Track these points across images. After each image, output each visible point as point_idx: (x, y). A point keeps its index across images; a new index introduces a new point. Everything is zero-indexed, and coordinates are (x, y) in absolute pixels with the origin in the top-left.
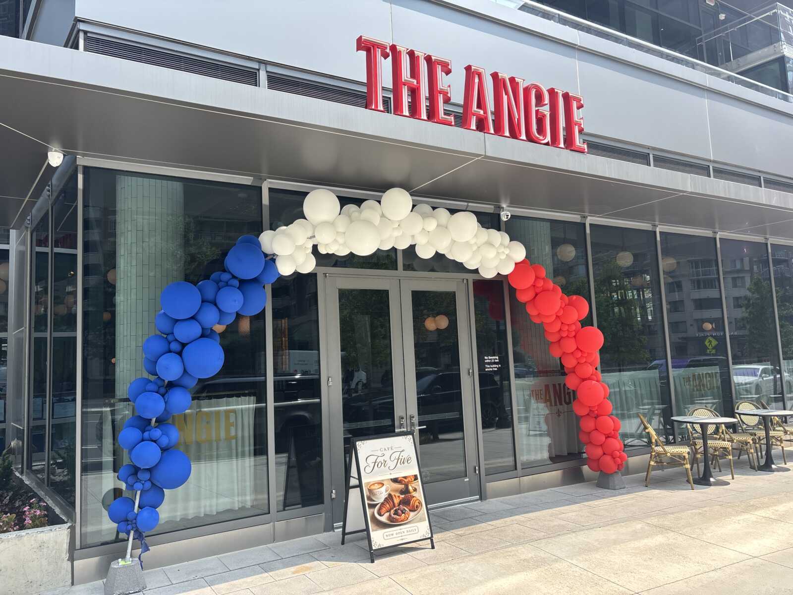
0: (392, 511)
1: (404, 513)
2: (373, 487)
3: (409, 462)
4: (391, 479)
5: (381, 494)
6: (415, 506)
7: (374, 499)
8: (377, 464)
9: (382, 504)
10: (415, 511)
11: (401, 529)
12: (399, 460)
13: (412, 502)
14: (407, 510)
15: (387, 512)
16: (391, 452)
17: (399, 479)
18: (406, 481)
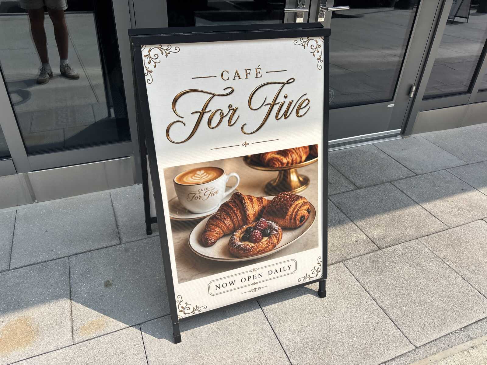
0: (238, 234)
1: (269, 235)
2: (189, 180)
3: (301, 112)
4: (246, 158)
5: (212, 194)
6: (298, 217)
7: (190, 207)
8: (206, 117)
9: (214, 218)
10: (295, 228)
11: (254, 270)
12: (276, 108)
13: (291, 209)
14: (276, 227)
15: (225, 235)
16: (254, 83)
17: (269, 156)
18: (285, 161)
